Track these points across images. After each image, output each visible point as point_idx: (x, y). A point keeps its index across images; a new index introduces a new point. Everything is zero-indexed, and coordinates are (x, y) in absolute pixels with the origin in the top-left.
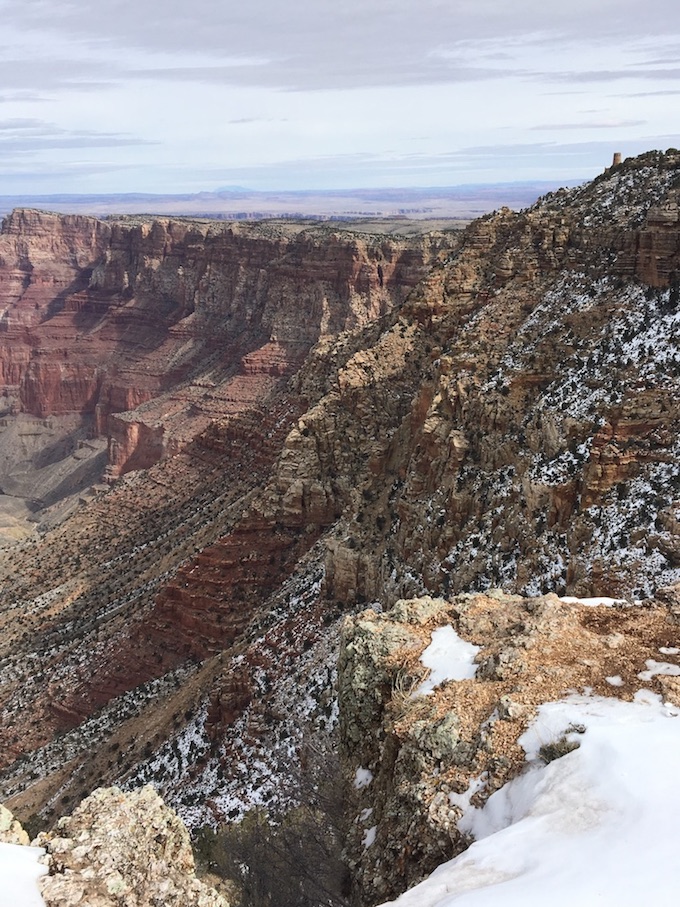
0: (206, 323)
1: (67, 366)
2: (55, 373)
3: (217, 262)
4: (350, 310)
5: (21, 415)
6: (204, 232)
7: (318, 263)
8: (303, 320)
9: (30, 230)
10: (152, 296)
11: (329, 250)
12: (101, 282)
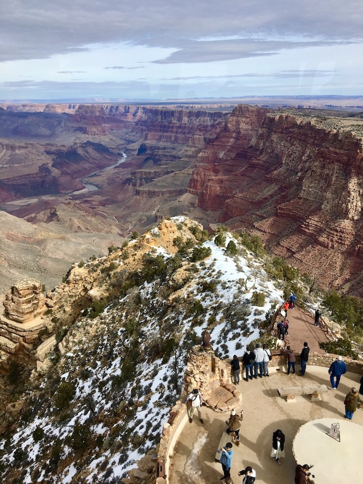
0: (286, 175)
1: (221, 187)
2: (214, 190)
3: (300, 140)
4: (347, 187)
5: (198, 208)
6: (298, 122)
7: (338, 151)
8: (322, 187)
9: (243, 115)
10: (271, 155)
11: (346, 143)
12: (254, 145)
